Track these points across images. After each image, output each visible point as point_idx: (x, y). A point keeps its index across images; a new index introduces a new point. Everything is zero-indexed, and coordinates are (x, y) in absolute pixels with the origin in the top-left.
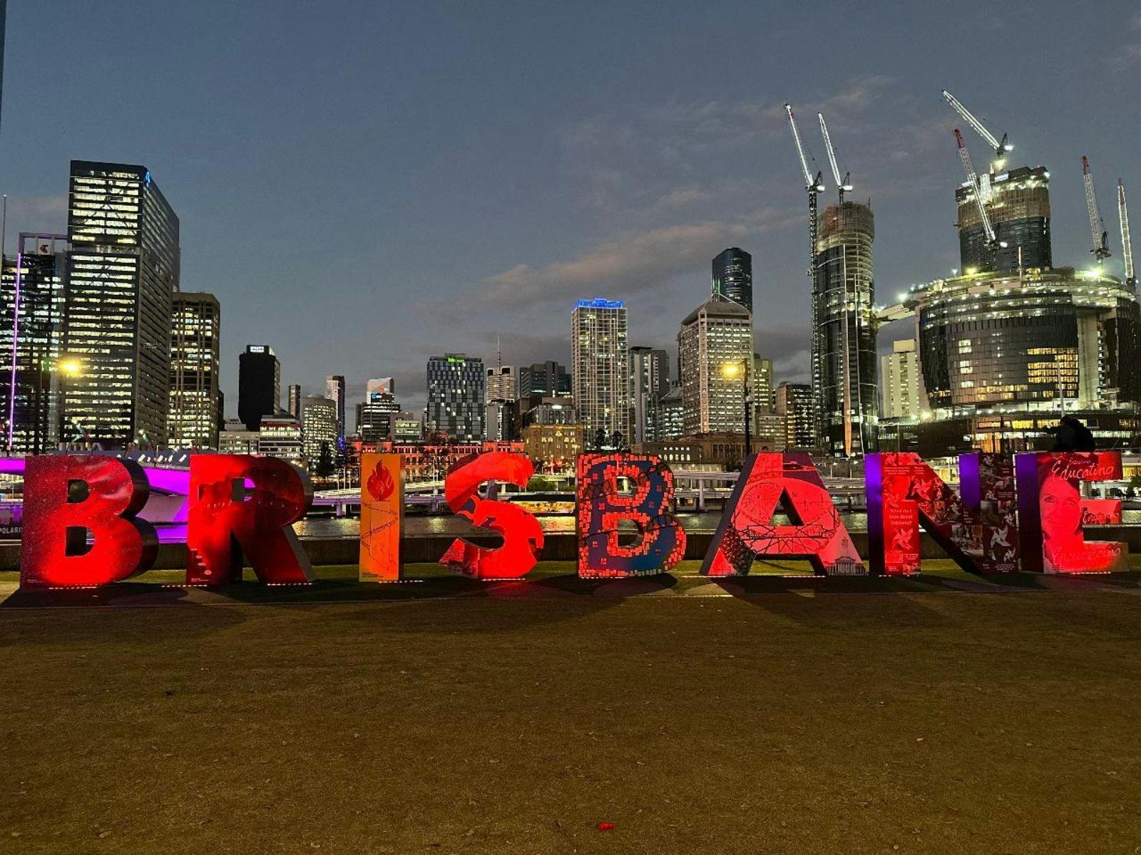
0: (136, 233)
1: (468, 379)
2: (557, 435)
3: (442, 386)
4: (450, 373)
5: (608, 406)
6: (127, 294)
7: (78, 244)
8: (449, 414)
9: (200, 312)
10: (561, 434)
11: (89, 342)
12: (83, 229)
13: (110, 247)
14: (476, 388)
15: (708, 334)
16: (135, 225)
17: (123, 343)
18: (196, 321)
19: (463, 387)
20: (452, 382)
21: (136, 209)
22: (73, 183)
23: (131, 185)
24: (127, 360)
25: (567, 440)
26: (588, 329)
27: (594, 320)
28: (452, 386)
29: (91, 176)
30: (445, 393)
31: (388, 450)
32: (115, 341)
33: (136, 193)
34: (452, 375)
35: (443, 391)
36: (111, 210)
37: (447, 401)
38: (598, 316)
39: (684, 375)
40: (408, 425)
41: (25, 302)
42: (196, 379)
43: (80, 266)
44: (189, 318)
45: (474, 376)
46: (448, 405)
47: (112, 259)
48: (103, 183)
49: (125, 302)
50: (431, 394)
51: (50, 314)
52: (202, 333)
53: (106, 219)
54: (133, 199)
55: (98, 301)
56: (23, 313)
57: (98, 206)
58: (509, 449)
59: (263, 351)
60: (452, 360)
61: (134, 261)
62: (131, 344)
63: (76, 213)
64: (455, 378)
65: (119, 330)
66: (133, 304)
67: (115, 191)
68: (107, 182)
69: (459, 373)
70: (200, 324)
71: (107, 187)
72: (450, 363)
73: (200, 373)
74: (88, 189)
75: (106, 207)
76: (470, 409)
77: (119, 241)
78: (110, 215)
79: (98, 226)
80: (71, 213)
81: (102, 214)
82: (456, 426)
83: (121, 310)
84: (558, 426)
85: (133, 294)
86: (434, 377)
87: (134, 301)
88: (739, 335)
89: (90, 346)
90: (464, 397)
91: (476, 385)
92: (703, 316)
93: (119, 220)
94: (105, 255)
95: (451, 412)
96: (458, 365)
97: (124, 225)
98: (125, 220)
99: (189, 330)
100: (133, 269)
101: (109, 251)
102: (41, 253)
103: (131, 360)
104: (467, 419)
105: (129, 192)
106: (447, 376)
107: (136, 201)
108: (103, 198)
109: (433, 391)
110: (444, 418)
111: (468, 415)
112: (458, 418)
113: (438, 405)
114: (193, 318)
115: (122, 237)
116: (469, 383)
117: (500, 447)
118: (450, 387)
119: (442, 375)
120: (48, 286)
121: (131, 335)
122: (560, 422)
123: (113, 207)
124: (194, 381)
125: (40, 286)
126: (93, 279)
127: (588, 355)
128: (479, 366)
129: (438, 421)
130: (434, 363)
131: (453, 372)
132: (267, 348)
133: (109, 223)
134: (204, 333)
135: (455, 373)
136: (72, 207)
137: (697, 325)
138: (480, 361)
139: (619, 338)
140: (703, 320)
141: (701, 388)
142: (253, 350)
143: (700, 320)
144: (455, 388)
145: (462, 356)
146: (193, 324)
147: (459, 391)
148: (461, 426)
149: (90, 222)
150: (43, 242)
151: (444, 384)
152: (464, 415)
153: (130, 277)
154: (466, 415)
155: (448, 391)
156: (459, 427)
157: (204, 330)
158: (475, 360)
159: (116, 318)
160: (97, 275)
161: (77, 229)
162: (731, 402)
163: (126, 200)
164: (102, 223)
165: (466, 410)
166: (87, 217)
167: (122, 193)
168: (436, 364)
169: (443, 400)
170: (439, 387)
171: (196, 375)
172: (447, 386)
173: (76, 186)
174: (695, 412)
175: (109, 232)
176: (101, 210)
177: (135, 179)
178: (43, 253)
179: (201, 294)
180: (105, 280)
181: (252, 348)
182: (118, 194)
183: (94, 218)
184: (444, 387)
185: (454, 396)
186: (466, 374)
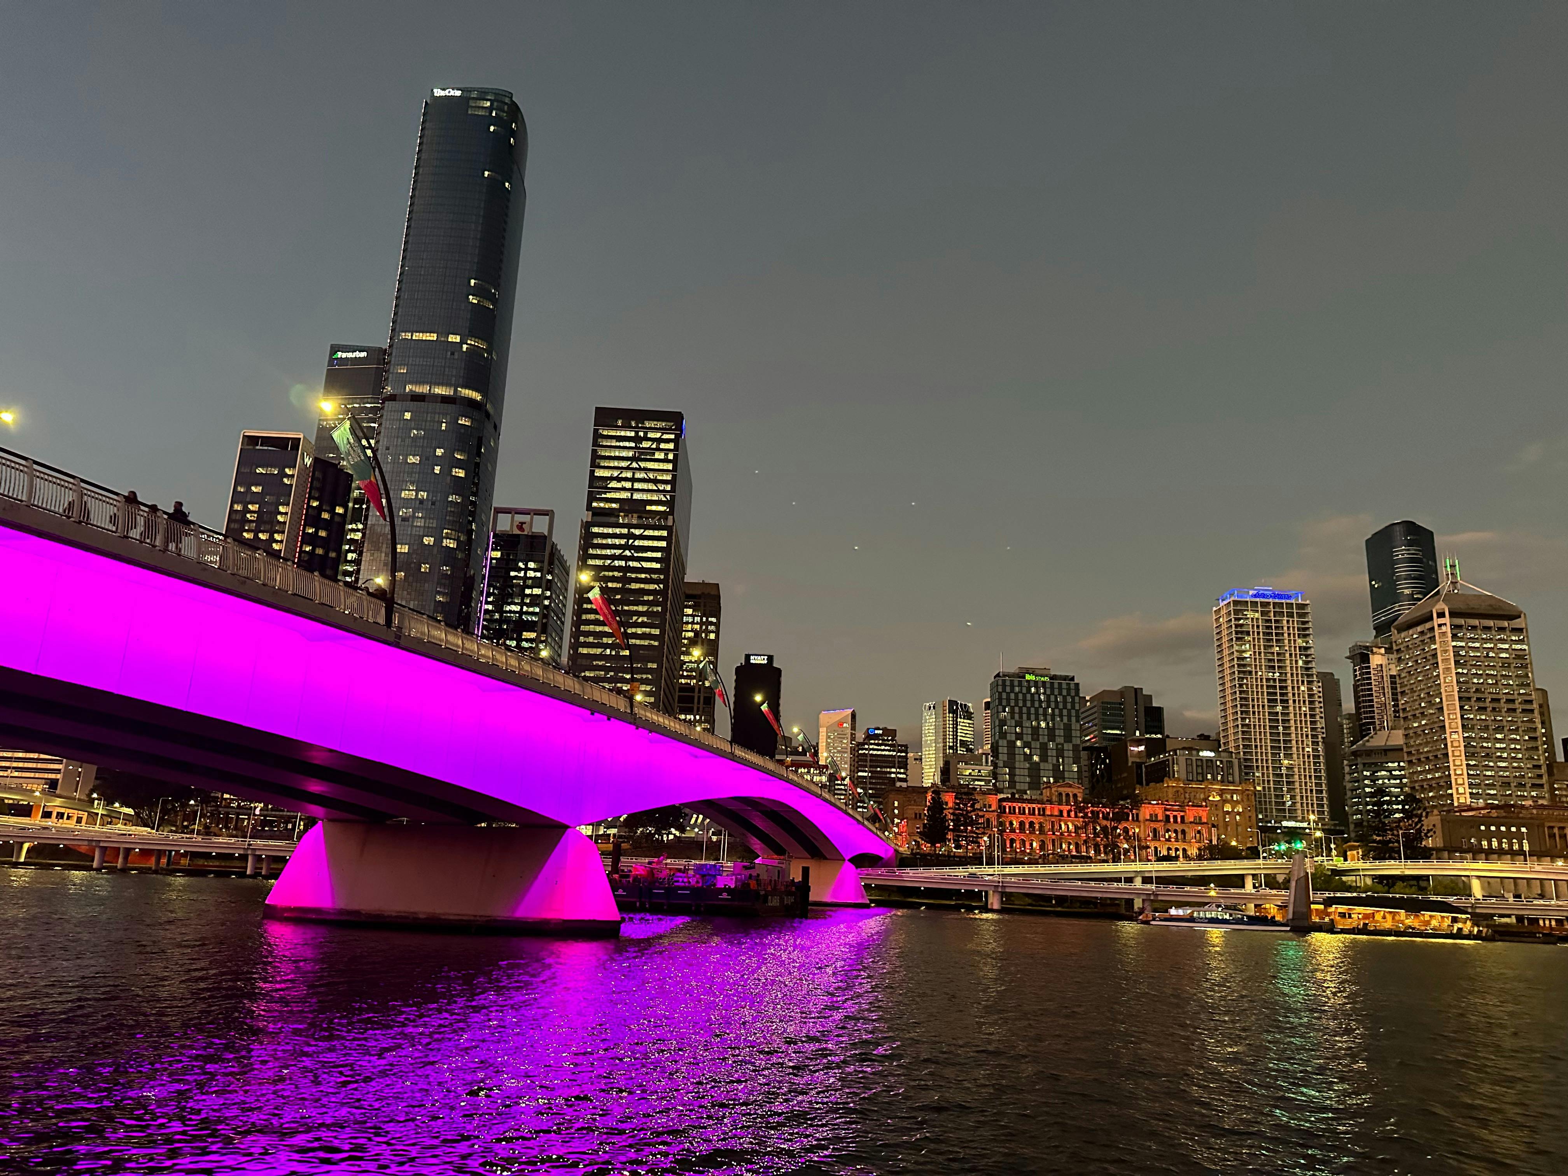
0: (668, 497)
1: (1057, 706)
2: (1211, 798)
3: (1017, 716)
4: (1028, 697)
5: (1288, 756)
6: (654, 576)
7: (597, 512)
8: (1028, 758)
9: (702, 608)
10: (1218, 798)
11: (605, 640)
12: (605, 493)
13: (635, 515)
14: (1069, 720)
15: (1454, 644)
16: (668, 488)
17: (646, 643)
18: (697, 619)
19: (1049, 718)
20: (1033, 710)
21: (670, 466)
22: (597, 436)
23: (665, 436)
24: (650, 665)
25: (1228, 808)
26: (1248, 633)
27: (1257, 619)
28: (1033, 717)
29: (619, 427)
30: (1022, 727)
31: (992, 809)
32: (636, 639)
33: (671, 446)
34: (1033, 701)
35: (1019, 724)
36: (640, 469)
37: (1028, 738)
38: (1263, 614)
39: (1404, 710)
40: (976, 773)
41: (493, 594)
42: (693, 697)
43: (600, 541)
44: (688, 615)
45: (1065, 702)
46: (1026, 745)
47: (637, 532)
48: (633, 434)
49: (652, 587)
50: (1001, 727)
51: (522, 608)
52: (703, 635)
53: (633, 480)
54: (666, 455)
55: (620, 585)
56: (490, 607)
57: (624, 464)
58: (1182, 817)
59: (766, 662)
60: (1032, 678)
61: (665, 533)
62: (656, 644)
63: (599, 473)
64: (1037, 704)
65: (643, 625)
66: (660, 590)
67: (646, 444)
68: (637, 433)
69: (1042, 697)
70: (701, 623)
71: (637, 439)
72: (1028, 681)
73: (700, 689)
74: (614, 443)
75: (634, 465)
76: (1060, 753)
77: (648, 508)
78: (639, 475)
79: (624, 489)
80: (592, 472)
81: (629, 475)
82: (1040, 777)
83: (646, 598)
84: (1212, 784)
85: (662, 577)
86: (1004, 703)
87: (662, 586)
88: (1506, 646)
89: (606, 646)
90: (1051, 733)
91: (1069, 716)
92: (1441, 615)
93: (648, 481)
94: (629, 526)
95: (1031, 755)
96: (1040, 684)
97: (655, 488)
98: (655, 481)
99: (688, 631)
100: (663, 544)
101: (635, 521)
102: (517, 532)
103: (655, 666)
104: (1056, 767)
105: (662, 446)
106: (1025, 701)
107: (671, 456)
108: (630, 454)
109: (1003, 723)
110: (1022, 766)
111: (1058, 761)
112: (1042, 766)
113: (1012, 745)
114: (693, 616)
115: (652, 502)
116: (1057, 711)
117: (1168, 813)
118: (1029, 718)
119: (1017, 699)
120: (522, 574)
121: (657, 632)
122: (1214, 778)
123: (643, 464)
124: (691, 700)
125: (513, 574)
126: (613, 558)
127: (1250, 673)
128: (1072, 686)
129: (1012, 769)
130: (1004, 681)
131: (1032, 695)
132: (770, 658)
133: (637, 485)
134: (706, 636)
135: (1036, 697)
136: (594, 465)
137: (1432, 629)
138: (1073, 679)
139: (1300, 647)
140: (1441, 621)
141: (1448, 731)
142: (754, 660)
143: (1436, 621)
144: (1037, 719)
145: (1046, 672)
146: (693, 623)
147: (1043, 724)
148: (1048, 777)
149: (613, 484)
150: (519, 518)
151: (1021, 713)
152: (1052, 760)
153: (659, 555)
154: (1055, 762)
155: (1026, 724)
156: (1045, 779)
157: (708, 632)
158: (1065, 678)
159: (641, 608)
160: (618, 552)
161: (600, 493)
162: (1505, 755)
163: (659, 455)
164: (628, 485)
165: (1054, 753)
166: (612, 479)
167: (654, 446)
168: (1008, 683)
169: (1019, 736)
170: (1012, 718)
171: (694, 692)
172: (1025, 716)
173: (599, 440)
174: (1437, 770)
175: (637, 496)
176: (628, 468)
177: (670, 429)
178: (519, 533)
179: (704, 584)
180: (627, 559)
181: (752, 657)
182: (649, 448)
183: (619, 479)
184: (1021, 717)
185: (1036, 730)
186: (1052, 698)
